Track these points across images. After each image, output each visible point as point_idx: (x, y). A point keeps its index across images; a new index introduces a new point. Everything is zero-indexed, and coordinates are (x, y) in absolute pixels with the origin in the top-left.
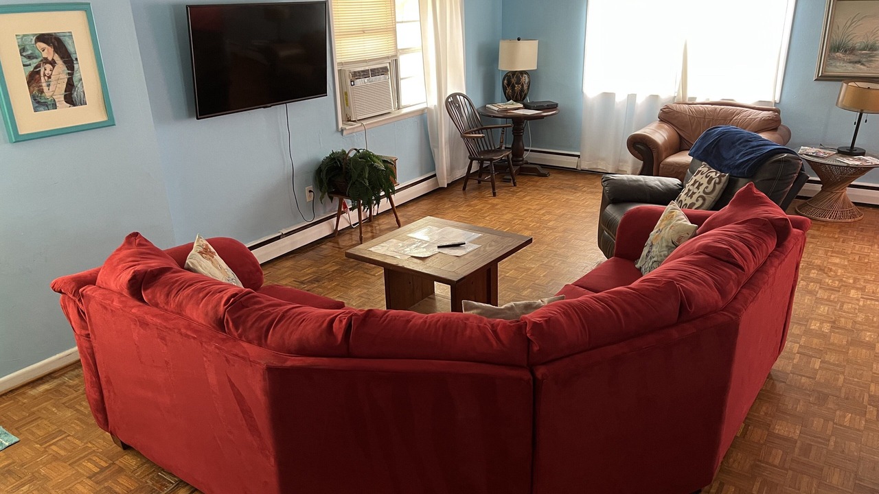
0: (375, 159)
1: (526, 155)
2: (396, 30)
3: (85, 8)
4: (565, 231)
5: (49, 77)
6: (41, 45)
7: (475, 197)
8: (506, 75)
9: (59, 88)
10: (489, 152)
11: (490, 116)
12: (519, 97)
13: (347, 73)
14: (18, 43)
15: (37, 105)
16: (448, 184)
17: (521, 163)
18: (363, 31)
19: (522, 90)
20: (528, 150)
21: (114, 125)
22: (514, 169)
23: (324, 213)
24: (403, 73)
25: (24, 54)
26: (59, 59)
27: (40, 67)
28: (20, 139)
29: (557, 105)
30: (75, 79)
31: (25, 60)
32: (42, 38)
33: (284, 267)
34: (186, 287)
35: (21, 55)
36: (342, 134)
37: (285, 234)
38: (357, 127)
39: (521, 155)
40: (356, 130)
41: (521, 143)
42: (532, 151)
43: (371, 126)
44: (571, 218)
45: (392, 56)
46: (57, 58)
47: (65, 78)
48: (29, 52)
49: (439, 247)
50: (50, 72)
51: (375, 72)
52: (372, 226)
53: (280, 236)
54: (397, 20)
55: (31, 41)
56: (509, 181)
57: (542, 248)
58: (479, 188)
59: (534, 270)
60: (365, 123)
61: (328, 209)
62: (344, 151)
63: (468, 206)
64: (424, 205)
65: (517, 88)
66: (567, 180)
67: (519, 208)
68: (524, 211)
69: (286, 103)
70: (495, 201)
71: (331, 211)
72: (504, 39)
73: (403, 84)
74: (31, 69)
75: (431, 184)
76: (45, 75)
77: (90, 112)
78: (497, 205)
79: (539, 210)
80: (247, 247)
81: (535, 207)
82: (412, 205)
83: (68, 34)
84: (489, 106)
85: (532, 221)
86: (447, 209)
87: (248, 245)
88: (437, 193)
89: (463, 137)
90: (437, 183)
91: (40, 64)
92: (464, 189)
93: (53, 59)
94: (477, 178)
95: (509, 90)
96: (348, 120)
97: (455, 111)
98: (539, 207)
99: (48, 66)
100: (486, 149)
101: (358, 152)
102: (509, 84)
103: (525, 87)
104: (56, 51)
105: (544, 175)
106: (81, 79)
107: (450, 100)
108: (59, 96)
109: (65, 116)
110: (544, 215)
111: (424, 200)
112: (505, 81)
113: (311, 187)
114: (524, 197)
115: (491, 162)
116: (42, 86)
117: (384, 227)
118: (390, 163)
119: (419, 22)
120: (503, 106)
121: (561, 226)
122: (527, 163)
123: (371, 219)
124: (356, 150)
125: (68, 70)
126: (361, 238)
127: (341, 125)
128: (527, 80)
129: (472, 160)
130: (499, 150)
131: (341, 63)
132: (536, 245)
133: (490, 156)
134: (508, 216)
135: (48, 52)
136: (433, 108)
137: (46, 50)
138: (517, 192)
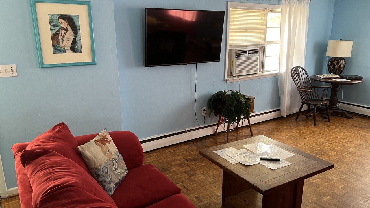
0: (240, 97)
1: (338, 105)
2: (266, 32)
3: (88, 4)
4: (361, 156)
5: (64, 37)
6: (61, 20)
7: (303, 125)
8: (331, 59)
9: (68, 43)
10: (314, 100)
11: (318, 81)
12: (338, 72)
13: (234, 51)
14: (49, 18)
15: (55, 50)
16: (287, 116)
17: (335, 109)
18: (247, 30)
19: (340, 68)
20: (340, 102)
21: (96, 64)
22: (330, 112)
23: (211, 122)
24: (267, 53)
25: (52, 24)
26: (70, 28)
27: (59, 31)
28: (44, 67)
29: (362, 78)
30: (77, 39)
31: (52, 27)
32: (63, 17)
33: (182, 149)
34: (44, 169)
35: (50, 24)
36: (227, 83)
37: (188, 131)
38: (236, 79)
39: (335, 105)
40: (235, 81)
41: (336, 98)
42: (342, 103)
43: (243, 80)
44: (366, 148)
45: (262, 44)
46: (69, 27)
47: (72, 38)
48: (54, 23)
49: (261, 159)
50: (64, 34)
51: (251, 52)
52: (237, 133)
53: (184, 131)
54: (267, 26)
55: (56, 18)
56: (325, 118)
57: (343, 166)
58: (306, 120)
59: (334, 181)
60: (240, 77)
61: (213, 120)
62: (225, 91)
63: (296, 129)
64: (270, 126)
65: (337, 67)
66: (365, 123)
67: (330, 136)
68: (333, 138)
69: (196, 63)
70: (314, 129)
71: (215, 122)
72: (331, 39)
73: (267, 60)
74: (54, 32)
75: (277, 114)
76: (61, 36)
77: (84, 57)
78: (315, 131)
79: (343, 139)
80: (140, 141)
81: (341, 137)
82: (263, 124)
83: (77, 16)
84: (318, 75)
85: (337, 146)
86: (283, 129)
87: (140, 140)
88: (279, 120)
89: (299, 90)
90: (280, 114)
91: (60, 30)
92: (296, 119)
93: (67, 28)
94: (306, 114)
95: (331, 68)
96: (231, 75)
97: (296, 77)
98: (343, 137)
99: (64, 32)
100: (313, 98)
101: (233, 92)
102: (331, 65)
103: (342, 67)
104: (69, 24)
105: (350, 118)
106: (81, 40)
107: (293, 70)
108: (67, 47)
109: (70, 57)
110: (346, 143)
111: (271, 122)
112: (330, 63)
113: (205, 108)
114: (334, 129)
115: (314, 107)
116: (59, 41)
117: (244, 134)
118: (250, 100)
119: (280, 28)
120: (326, 76)
121: (358, 153)
122: (339, 109)
123: (237, 129)
124: (231, 91)
125: (74, 34)
126: (227, 139)
127: (226, 77)
128: (344, 63)
129: (303, 103)
130: (321, 100)
131: (232, 46)
132: (339, 163)
133: (315, 103)
134: (321, 140)
135: (64, 24)
136: (283, 73)
137: (63, 23)
138: (330, 126)
